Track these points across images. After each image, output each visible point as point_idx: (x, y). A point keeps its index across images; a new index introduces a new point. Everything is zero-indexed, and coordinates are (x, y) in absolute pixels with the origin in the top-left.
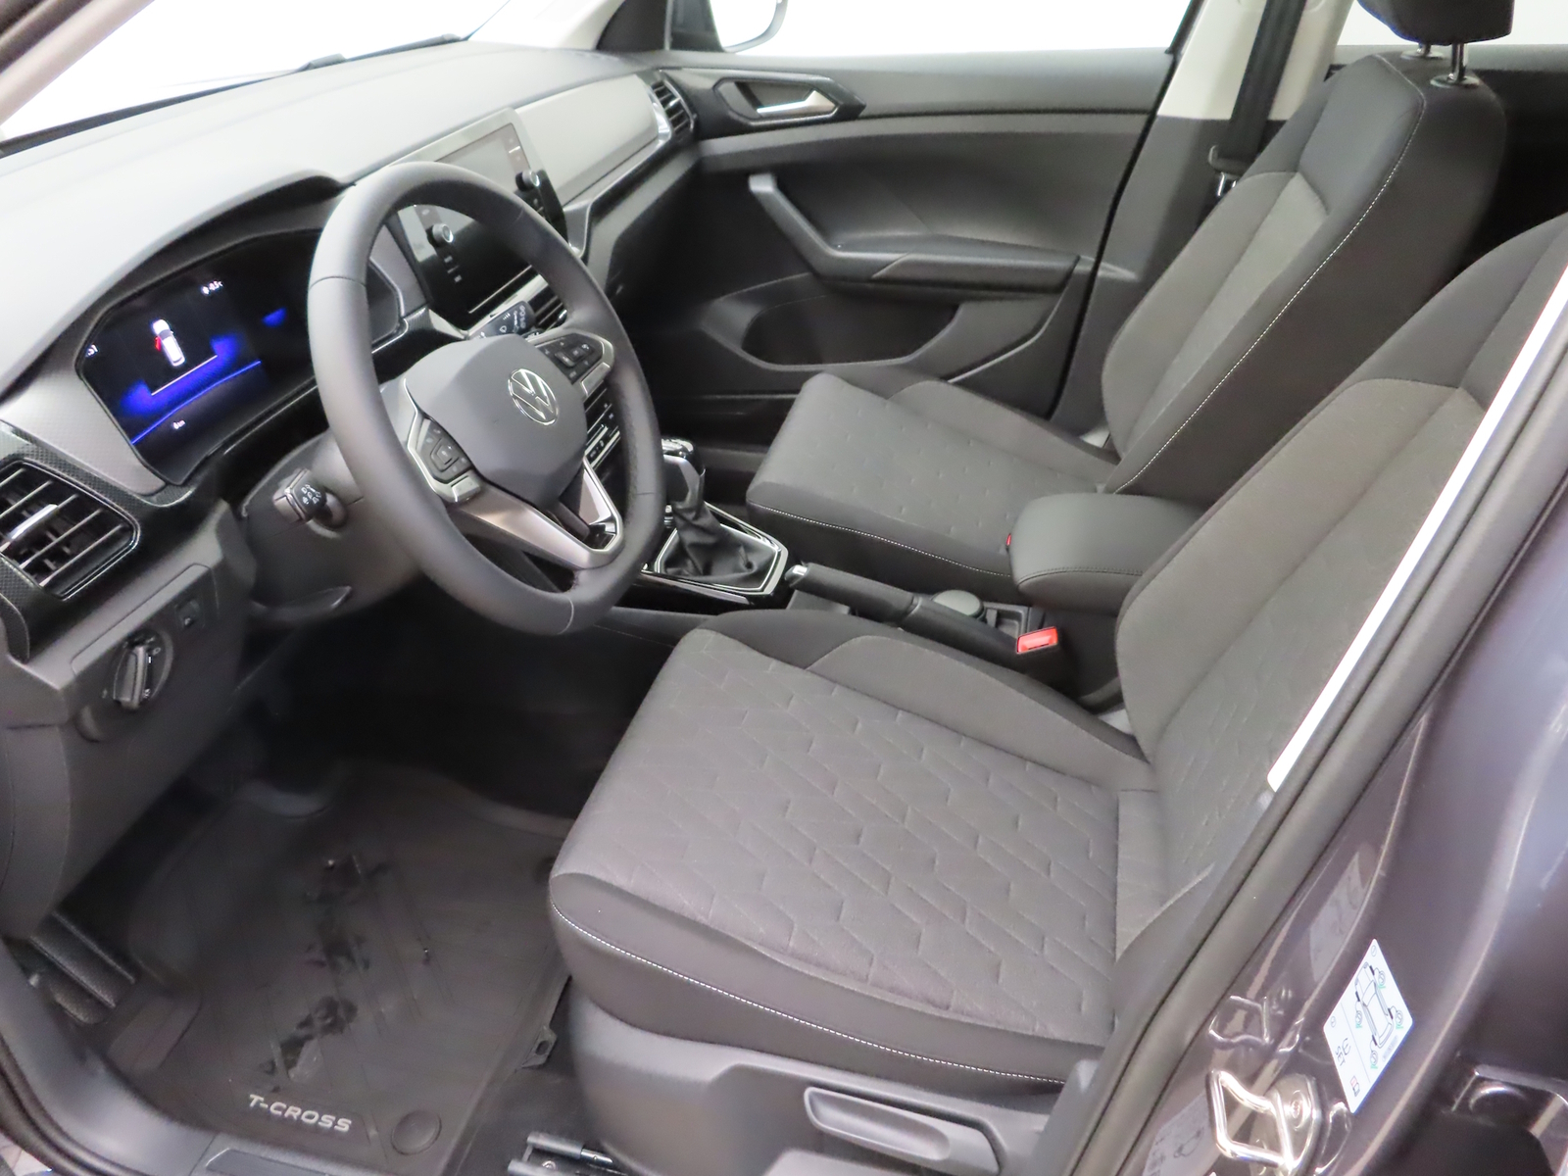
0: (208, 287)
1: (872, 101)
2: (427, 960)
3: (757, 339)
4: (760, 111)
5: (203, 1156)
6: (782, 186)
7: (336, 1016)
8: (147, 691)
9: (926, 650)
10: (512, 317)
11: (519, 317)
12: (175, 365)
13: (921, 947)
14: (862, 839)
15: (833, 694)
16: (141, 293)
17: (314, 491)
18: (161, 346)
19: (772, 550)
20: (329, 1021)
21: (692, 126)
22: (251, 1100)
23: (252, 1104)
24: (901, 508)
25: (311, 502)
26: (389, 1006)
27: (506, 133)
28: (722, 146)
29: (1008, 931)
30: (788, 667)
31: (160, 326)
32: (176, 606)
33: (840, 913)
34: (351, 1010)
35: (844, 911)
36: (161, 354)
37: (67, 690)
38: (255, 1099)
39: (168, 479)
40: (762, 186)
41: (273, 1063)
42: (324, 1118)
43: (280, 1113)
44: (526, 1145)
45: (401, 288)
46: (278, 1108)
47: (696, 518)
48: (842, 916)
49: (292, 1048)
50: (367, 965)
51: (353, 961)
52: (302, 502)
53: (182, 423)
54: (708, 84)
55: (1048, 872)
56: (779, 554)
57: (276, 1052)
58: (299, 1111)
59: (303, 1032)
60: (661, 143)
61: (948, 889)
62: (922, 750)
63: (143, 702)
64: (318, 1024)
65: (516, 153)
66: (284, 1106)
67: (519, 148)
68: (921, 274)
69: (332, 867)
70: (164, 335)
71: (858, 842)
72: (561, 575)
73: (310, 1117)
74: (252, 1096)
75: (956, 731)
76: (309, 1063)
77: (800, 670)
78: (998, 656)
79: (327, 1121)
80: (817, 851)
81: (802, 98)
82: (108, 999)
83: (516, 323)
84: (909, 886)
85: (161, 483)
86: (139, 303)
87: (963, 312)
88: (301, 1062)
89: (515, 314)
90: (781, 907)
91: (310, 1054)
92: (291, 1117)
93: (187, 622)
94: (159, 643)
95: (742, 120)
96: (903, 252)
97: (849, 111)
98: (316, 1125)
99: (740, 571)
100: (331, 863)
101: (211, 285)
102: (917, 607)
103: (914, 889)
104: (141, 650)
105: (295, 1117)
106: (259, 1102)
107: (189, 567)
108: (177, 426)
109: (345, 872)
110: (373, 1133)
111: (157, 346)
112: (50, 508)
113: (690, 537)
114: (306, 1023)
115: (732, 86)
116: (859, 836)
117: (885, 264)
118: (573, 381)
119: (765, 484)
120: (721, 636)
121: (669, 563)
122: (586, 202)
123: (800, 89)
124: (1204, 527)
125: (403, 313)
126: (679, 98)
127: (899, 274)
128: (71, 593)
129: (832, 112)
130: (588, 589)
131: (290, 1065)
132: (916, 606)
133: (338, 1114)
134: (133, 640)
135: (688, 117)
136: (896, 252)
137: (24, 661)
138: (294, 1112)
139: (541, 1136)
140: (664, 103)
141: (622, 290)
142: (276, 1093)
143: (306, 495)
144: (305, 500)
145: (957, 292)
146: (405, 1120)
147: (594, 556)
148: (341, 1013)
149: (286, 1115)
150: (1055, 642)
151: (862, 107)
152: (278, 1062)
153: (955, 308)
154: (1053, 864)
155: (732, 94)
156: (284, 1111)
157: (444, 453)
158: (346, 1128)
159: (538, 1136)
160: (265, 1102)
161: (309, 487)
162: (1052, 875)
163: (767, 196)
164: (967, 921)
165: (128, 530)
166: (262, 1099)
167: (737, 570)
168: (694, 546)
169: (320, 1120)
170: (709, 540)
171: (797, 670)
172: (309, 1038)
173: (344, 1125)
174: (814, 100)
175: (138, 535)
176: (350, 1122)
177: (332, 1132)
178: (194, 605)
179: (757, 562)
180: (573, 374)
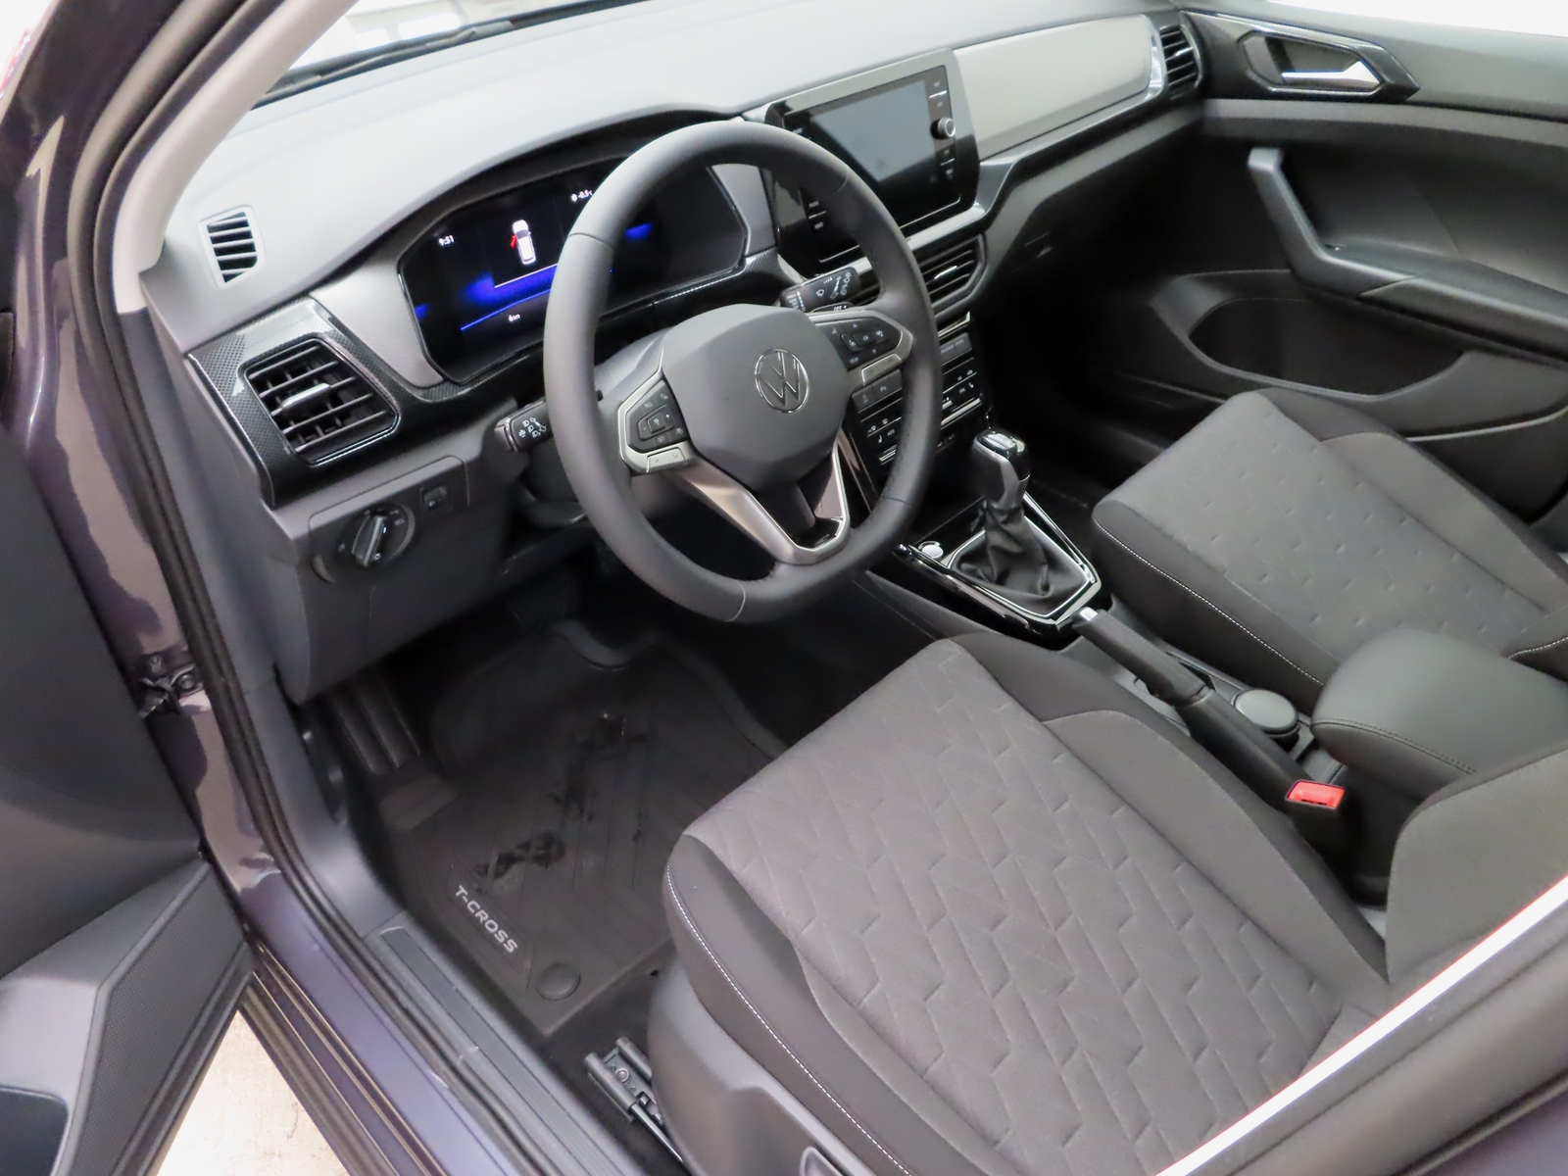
0: (578, 194)
1: (1429, 84)
2: (638, 837)
3: (1208, 332)
4: (1286, 75)
5: (381, 926)
6: (1287, 168)
7: (548, 852)
8: (378, 555)
9: (1182, 754)
10: (834, 282)
11: (841, 283)
12: (525, 263)
13: (999, 1068)
14: (1000, 927)
15: (1057, 760)
16: (511, 192)
17: (538, 424)
18: (516, 244)
19: (1082, 577)
20: (541, 852)
21: (1197, 83)
22: (458, 890)
23: (458, 894)
24: (1265, 575)
25: (529, 435)
26: (590, 862)
27: (936, 76)
28: (1230, 108)
29: (1109, 1098)
30: (1024, 713)
31: (520, 226)
32: (421, 490)
33: (932, 993)
34: (561, 852)
35: (936, 993)
36: (514, 252)
37: (298, 541)
38: (462, 890)
39: (448, 376)
40: (1264, 162)
41: (486, 868)
42: (500, 932)
43: (473, 911)
44: (615, 1046)
45: (752, 227)
46: (473, 907)
47: (1006, 522)
48: (933, 997)
49: (507, 861)
50: (590, 818)
51: (582, 811)
52: (518, 434)
53: (518, 316)
54: (1237, 34)
55: (1197, 1056)
56: (1090, 585)
57: (494, 859)
58: (487, 917)
59: (519, 852)
60: (1149, 97)
61: (1065, 1021)
62: (1125, 858)
63: (373, 564)
64: (533, 851)
65: (938, 99)
66: (479, 907)
67: (945, 92)
68: (1418, 304)
69: (605, 720)
70: (522, 234)
71: (994, 927)
72: (755, 561)
73: (492, 926)
74: (460, 887)
75: (1180, 852)
76: (509, 882)
77: (1036, 721)
78: (1267, 791)
79: (501, 936)
80: (943, 920)
81: (1341, 68)
82: (395, 758)
83: (836, 289)
84: (1024, 999)
85: (440, 378)
86: (507, 201)
87: (1465, 361)
88: (507, 876)
89: (839, 279)
90: (873, 960)
91: (516, 871)
92: (479, 918)
93: (431, 504)
94: (403, 515)
95: (1259, 81)
96: (1410, 274)
97: (1394, 93)
98: (492, 934)
99: (1036, 592)
100: (606, 716)
101: (582, 193)
102: (1203, 700)
103: (1028, 1005)
104: (379, 520)
105: (481, 920)
106: (463, 894)
107: (444, 458)
108: (511, 319)
109: (614, 728)
110: (527, 964)
111: (512, 244)
112: (323, 387)
113: (997, 539)
114: (526, 846)
115: (1262, 40)
116: (998, 922)
117: (1385, 283)
118: (851, 368)
119: (1114, 502)
120: (969, 657)
121: (965, 558)
122: (1011, 159)
123: (1344, 58)
124: (1551, 758)
125: (747, 252)
126: (1193, 47)
127: (1398, 299)
128: (324, 461)
129: (1369, 90)
130: (783, 583)
131: (498, 875)
132: (1202, 697)
133: (512, 933)
134: (376, 509)
135: (1197, 72)
136: (1401, 272)
137: (272, 508)
138: (482, 915)
139: (629, 1044)
140: (1168, 53)
141: (1048, 255)
142: (478, 893)
143: (526, 429)
144: (522, 433)
145: (1469, 337)
146: (555, 967)
147: (797, 554)
148: (554, 849)
149: (476, 915)
150: (1334, 806)
151: (1413, 90)
152: (491, 871)
153: (1459, 354)
154: (1207, 1050)
155: (1258, 50)
156: (477, 911)
157: (656, 421)
158: (511, 950)
159: (626, 1042)
160: (467, 897)
161: (534, 420)
162: (1199, 1062)
163: (1265, 175)
164: (1068, 1064)
165: (390, 415)
166: (466, 893)
167: (1032, 590)
168: (998, 550)
169: (497, 932)
170: (1014, 548)
171: (1032, 720)
172: (521, 859)
173: (511, 946)
174: (1359, 73)
175: (398, 420)
176: (516, 946)
177: (500, 948)
178: (442, 491)
179: (1057, 584)
180: (854, 360)
